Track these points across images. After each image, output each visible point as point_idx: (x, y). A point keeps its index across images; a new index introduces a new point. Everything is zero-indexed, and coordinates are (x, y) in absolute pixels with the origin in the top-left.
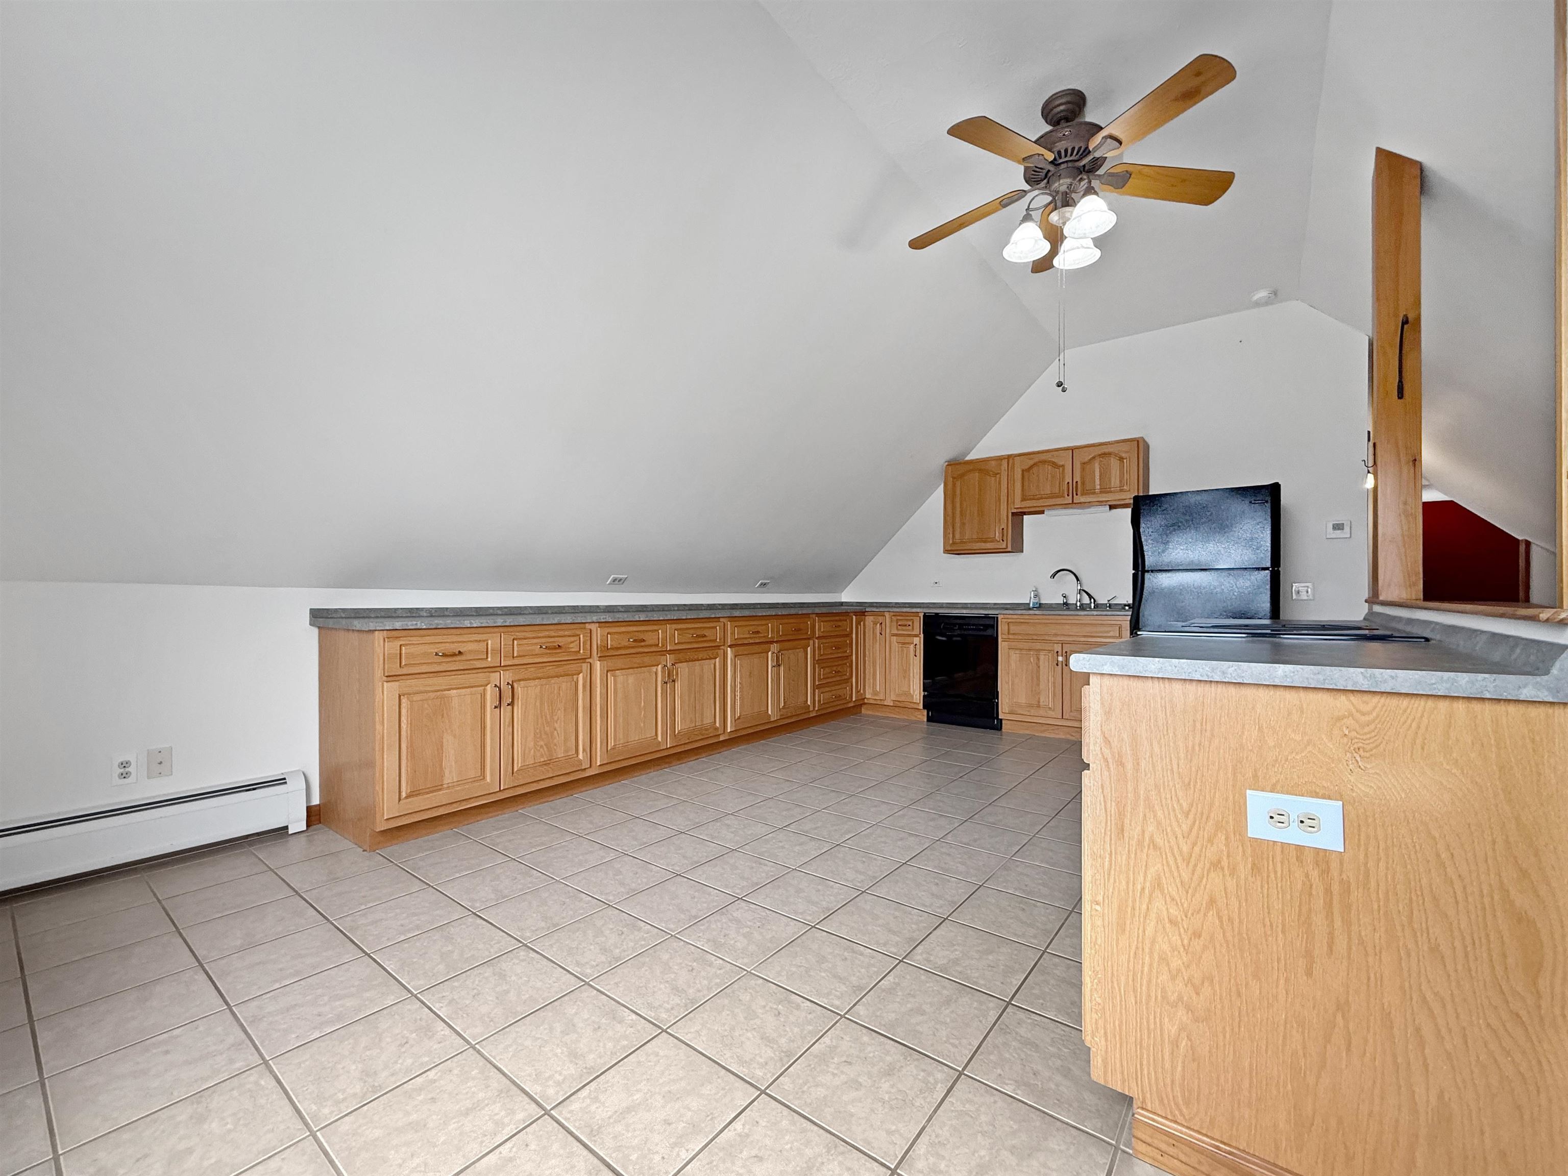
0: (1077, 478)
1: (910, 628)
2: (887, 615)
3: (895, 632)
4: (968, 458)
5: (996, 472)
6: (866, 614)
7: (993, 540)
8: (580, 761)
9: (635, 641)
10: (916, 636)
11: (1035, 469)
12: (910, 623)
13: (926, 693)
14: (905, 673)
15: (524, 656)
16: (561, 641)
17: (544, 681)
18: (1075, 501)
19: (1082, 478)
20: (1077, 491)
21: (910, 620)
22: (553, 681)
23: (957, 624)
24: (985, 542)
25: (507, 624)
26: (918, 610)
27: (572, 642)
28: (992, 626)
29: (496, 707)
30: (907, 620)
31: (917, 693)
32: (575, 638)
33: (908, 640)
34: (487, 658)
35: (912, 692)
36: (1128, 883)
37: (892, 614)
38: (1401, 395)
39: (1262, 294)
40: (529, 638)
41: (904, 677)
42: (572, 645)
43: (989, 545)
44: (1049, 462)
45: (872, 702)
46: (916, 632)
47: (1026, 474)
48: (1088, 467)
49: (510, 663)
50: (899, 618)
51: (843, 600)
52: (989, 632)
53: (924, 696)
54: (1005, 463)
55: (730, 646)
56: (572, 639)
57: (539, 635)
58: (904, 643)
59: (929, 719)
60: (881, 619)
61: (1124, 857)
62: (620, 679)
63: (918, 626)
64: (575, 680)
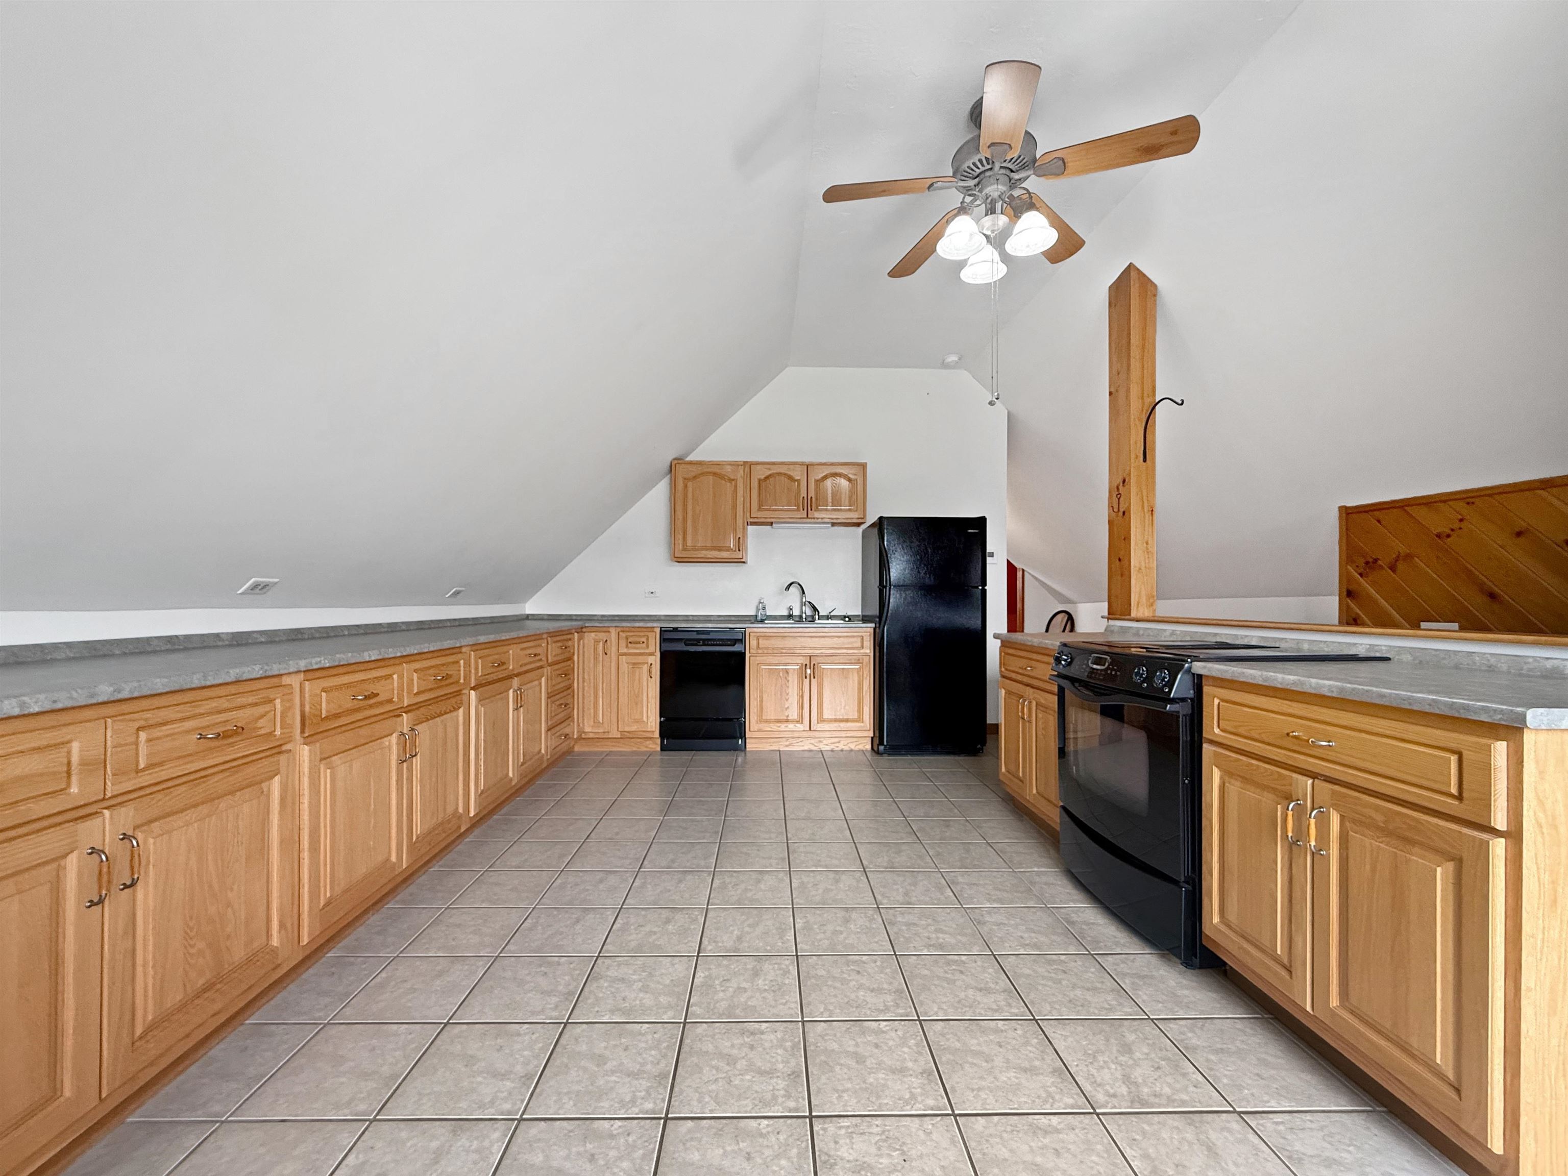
0: (812, 494)
1: (644, 645)
2: (613, 630)
3: (625, 651)
4: (689, 459)
5: (732, 477)
6: (584, 630)
7: (728, 549)
8: (274, 951)
9: (367, 698)
10: (652, 654)
11: (771, 479)
12: (644, 639)
13: (662, 719)
14: (636, 699)
15: (161, 764)
16: (242, 717)
17: (204, 809)
18: (809, 516)
19: (816, 494)
20: (811, 506)
21: (644, 636)
22: (222, 805)
23: (701, 639)
24: (720, 550)
25: (125, 694)
26: (655, 625)
27: (262, 716)
28: (741, 641)
29: (92, 904)
30: (640, 636)
31: (651, 719)
32: (267, 707)
33: (640, 659)
34: (69, 785)
35: (645, 719)
36: (1559, 959)
37: (619, 629)
38: (1145, 460)
39: (953, 358)
40: (173, 722)
41: (637, 704)
42: (261, 723)
43: (725, 554)
44: (785, 474)
45: (591, 735)
46: (651, 649)
47: (763, 484)
48: (821, 484)
49: (129, 786)
50: (629, 634)
51: (528, 612)
52: (737, 648)
53: (661, 722)
54: (741, 469)
55: (473, 689)
56: (261, 710)
57: (197, 711)
58: (634, 664)
59: (663, 748)
60: (602, 636)
61: (1557, 931)
62: (341, 770)
63: (654, 645)
64: (265, 790)
